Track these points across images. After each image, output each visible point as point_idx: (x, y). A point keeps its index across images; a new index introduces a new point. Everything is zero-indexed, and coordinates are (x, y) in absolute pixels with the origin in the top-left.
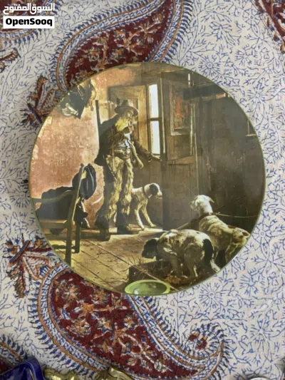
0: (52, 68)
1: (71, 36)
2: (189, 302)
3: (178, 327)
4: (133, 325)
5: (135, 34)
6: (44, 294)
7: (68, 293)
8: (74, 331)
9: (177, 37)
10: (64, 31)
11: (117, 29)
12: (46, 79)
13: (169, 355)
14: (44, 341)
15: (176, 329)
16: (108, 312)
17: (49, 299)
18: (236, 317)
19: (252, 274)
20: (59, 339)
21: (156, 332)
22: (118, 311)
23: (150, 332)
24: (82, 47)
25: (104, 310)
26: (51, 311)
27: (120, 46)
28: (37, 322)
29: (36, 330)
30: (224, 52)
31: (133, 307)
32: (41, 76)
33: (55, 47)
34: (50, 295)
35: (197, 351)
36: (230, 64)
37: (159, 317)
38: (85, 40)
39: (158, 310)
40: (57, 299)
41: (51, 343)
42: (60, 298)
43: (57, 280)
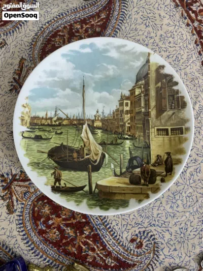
0: (30, 52)
1: (42, 29)
2: (129, 215)
3: (122, 233)
4: (90, 233)
5: (88, 26)
6: (27, 212)
7: (44, 211)
8: (48, 237)
9: (117, 27)
10: (37, 25)
11: (75, 23)
12: (26, 60)
13: (116, 254)
14: (27, 245)
15: (121, 235)
16: (72, 223)
17: (31, 215)
18: (164, 225)
19: (175, 194)
20: (38, 243)
21: (106, 237)
22: (79, 222)
23: (102, 237)
24: (51, 37)
25: (69, 222)
26: (32, 224)
27: (77, 34)
28: (22, 231)
29: (22, 237)
30: (151, 36)
31: (90, 220)
32: (22, 58)
33: (31, 37)
34: (31, 212)
35: (136, 250)
36: (155, 44)
37: (108, 226)
38: (52, 31)
39: (108, 221)
40: (36, 215)
41: (32, 246)
42: (38, 214)
43: (36, 201)
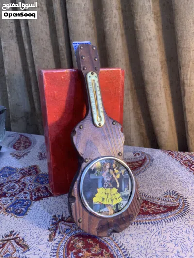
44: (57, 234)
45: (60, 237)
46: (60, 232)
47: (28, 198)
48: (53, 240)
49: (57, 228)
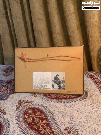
2: (66, 119)
4: (46, 122)
7: (30, 112)
8: (27, 121)
17: (24, 112)
18: (83, 127)
19: (88, 116)
20: (21, 122)
21: (53, 125)
25: (38, 117)
31: (48, 118)
35: (67, 134)
42: (27, 112)
43: (28, 108)
44: (20, 108)
45: (21, 109)
46: (22, 107)
47: (8, 93)
48: (18, 110)
49: (20, 105)
